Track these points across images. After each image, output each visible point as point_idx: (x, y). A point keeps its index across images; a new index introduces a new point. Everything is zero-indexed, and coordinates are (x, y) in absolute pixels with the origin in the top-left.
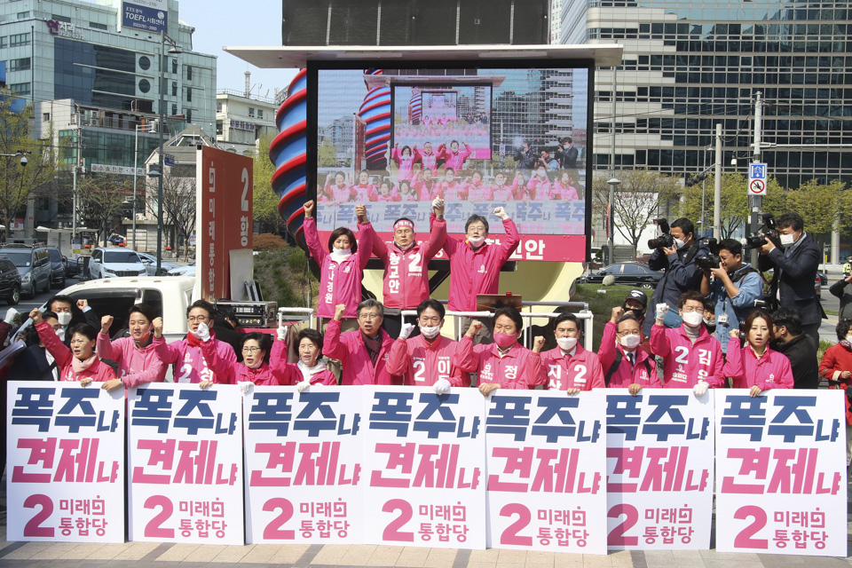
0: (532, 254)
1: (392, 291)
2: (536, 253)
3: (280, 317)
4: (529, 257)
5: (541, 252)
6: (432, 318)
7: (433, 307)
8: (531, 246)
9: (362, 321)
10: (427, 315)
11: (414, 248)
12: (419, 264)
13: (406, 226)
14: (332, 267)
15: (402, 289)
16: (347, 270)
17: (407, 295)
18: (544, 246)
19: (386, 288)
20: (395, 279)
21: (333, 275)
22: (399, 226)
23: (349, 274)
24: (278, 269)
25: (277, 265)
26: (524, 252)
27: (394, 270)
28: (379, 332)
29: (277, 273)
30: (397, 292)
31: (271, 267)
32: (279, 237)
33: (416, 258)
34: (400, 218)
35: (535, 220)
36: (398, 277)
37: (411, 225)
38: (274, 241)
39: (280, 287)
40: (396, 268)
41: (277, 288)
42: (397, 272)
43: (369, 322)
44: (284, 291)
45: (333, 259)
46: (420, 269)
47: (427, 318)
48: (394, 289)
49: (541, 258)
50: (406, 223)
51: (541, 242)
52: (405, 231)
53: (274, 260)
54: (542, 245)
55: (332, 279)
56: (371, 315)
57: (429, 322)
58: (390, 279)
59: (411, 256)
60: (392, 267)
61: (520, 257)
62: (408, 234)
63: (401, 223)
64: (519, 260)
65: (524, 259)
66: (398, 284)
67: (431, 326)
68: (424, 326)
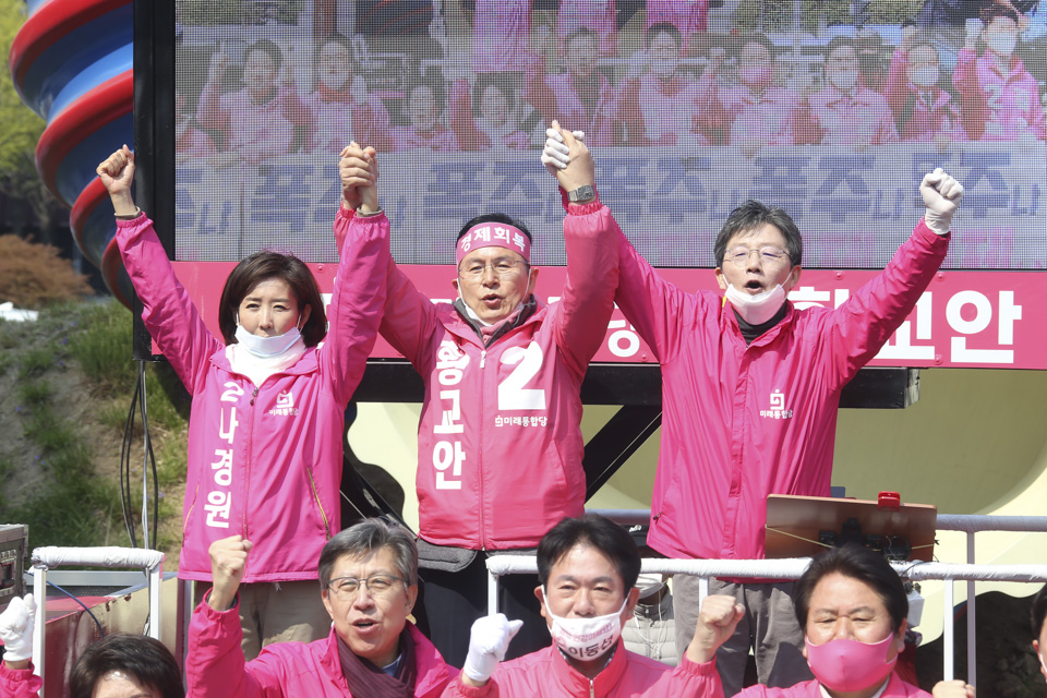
0: (974, 342)
1: (442, 484)
2: (987, 339)
3: (38, 577)
4: (960, 353)
5: (1006, 335)
6: (591, 585)
7: (595, 542)
8: (969, 312)
9: (342, 607)
10: (575, 572)
11: (523, 325)
12: (536, 383)
13: (501, 244)
14: (231, 393)
15: (476, 472)
16: (285, 406)
17: (491, 496)
18: (1017, 312)
19: (425, 470)
20: (453, 438)
21: (234, 423)
22: (475, 245)
23: (291, 418)
24: (38, 383)
25: (36, 368)
26: (942, 334)
27: (447, 405)
28: (405, 643)
29: (37, 400)
30: (457, 485)
31: (14, 374)
32: (46, 252)
33: (527, 359)
34: (482, 212)
35: (980, 214)
36: (460, 429)
37: (519, 240)
38: (30, 265)
39: (48, 450)
40: (455, 395)
41: (35, 452)
42: (456, 413)
43: (368, 608)
44: (64, 468)
45: (236, 370)
46: (539, 400)
47: (573, 585)
48: (449, 475)
49: (1007, 357)
50: (502, 231)
51: (1006, 297)
52: (497, 262)
53: (24, 351)
54: (1011, 309)
55: (230, 437)
56: (373, 581)
57: (581, 598)
58: (436, 438)
59: (511, 354)
60: (445, 395)
61: (927, 353)
62: (507, 277)
63: (483, 232)
64: (923, 366)
65: (943, 364)
66: (461, 456)
67: (589, 614)
68: (565, 613)
